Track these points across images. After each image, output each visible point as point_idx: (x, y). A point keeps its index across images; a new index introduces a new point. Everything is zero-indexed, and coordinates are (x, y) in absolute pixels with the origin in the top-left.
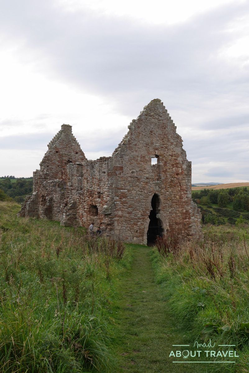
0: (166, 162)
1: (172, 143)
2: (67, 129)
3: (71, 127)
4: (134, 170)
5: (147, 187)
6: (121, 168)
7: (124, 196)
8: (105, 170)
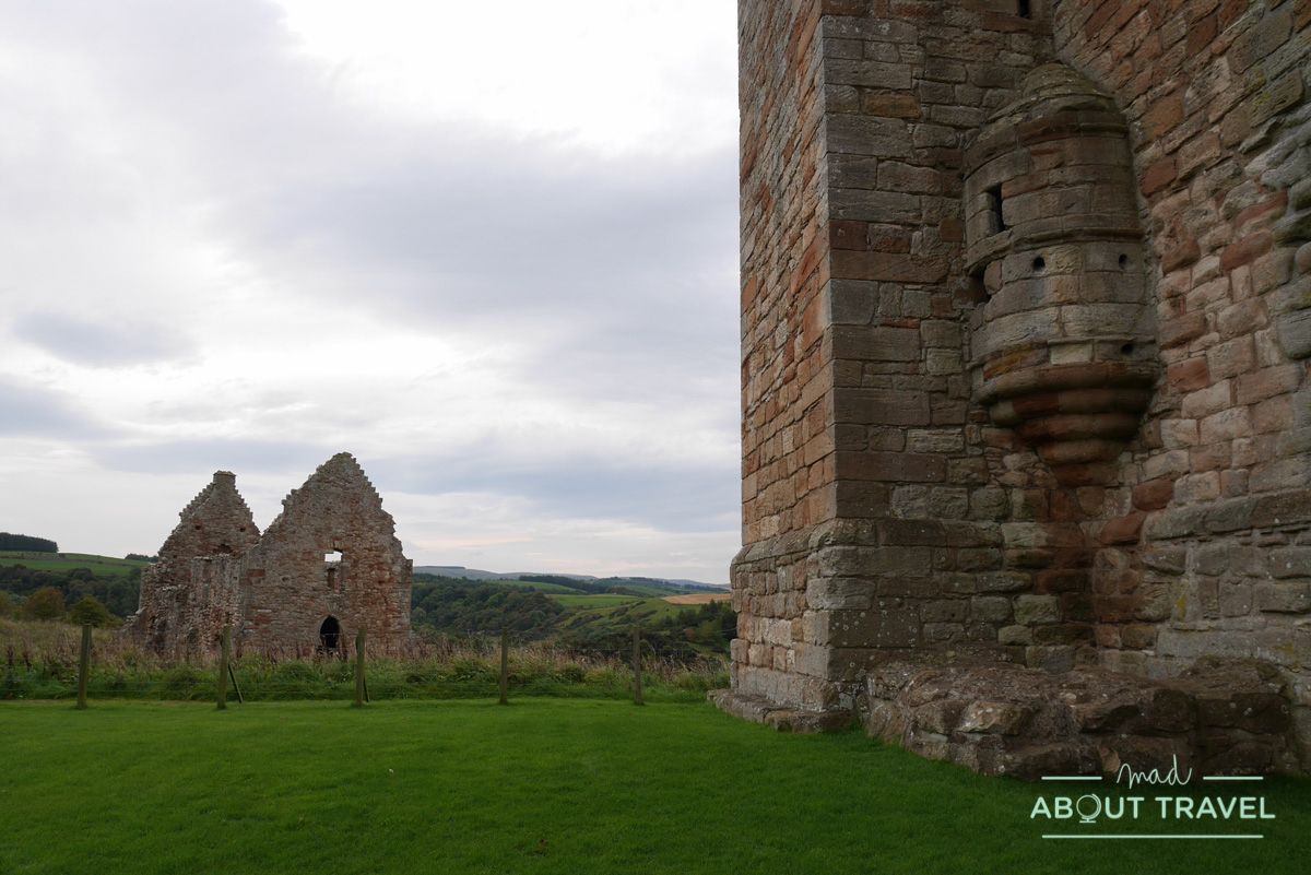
0: (356, 562)
1: (371, 528)
2: (224, 481)
3: (233, 477)
4: (287, 576)
5: (314, 605)
6: (262, 573)
7: (264, 619)
8: (237, 575)
